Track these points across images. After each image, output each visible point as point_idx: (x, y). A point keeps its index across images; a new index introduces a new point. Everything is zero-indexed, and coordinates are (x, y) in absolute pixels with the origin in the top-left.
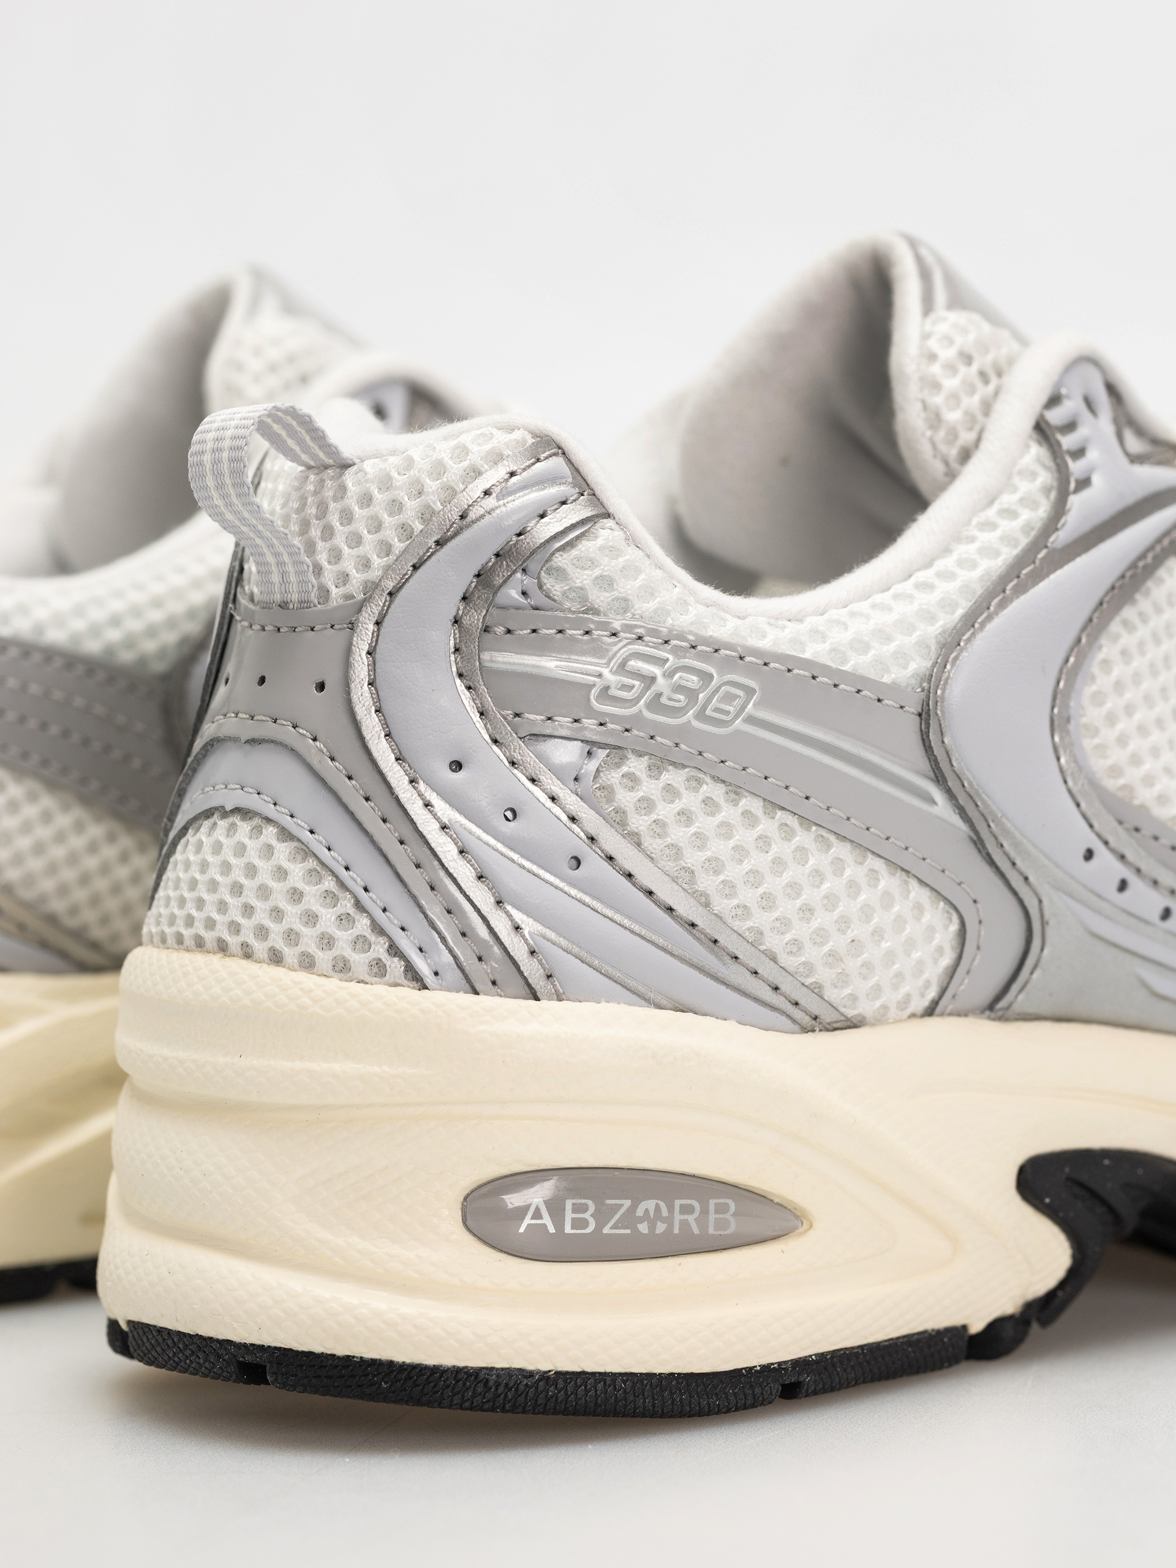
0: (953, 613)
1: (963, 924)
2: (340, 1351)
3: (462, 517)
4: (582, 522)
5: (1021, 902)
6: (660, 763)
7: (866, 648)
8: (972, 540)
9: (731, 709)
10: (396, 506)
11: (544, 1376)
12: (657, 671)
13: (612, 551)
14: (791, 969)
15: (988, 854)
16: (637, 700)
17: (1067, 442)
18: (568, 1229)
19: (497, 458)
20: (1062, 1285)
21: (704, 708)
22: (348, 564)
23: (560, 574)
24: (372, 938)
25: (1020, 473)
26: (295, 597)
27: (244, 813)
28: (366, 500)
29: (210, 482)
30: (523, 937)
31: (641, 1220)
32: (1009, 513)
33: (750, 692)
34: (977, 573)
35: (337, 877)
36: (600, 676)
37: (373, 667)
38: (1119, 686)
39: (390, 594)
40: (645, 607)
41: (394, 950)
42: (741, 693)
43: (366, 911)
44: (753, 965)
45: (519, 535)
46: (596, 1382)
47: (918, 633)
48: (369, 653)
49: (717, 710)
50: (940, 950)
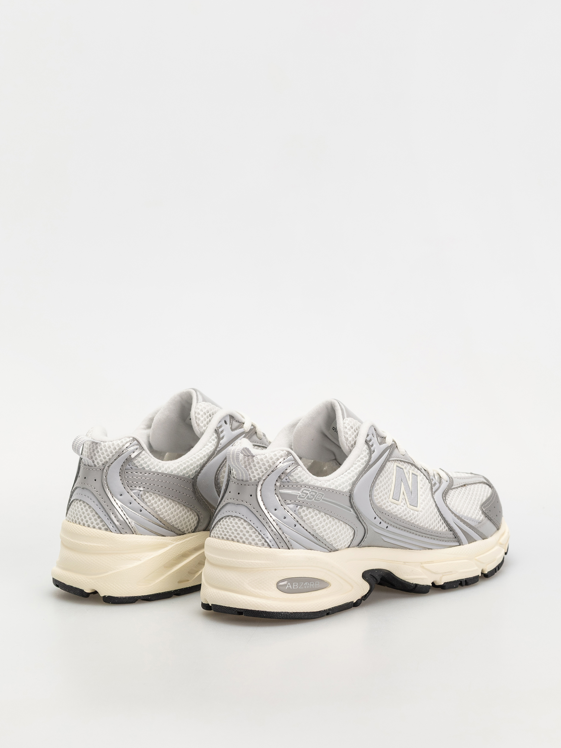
0: (354, 478)
1: (355, 531)
2: (257, 610)
3: (276, 467)
4: (296, 467)
5: (364, 527)
6: (308, 508)
7: (341, 485)
8: (356, 464)
9: (320, 498)
10: (264, 464)
11: (291, 613)
12: (308, 492)
13: (300, 472)
14: (328, 541)
15: (359, 519)
16: (305, 497)
17: (370, 443)
18: (294, 588)
19: (281, 457)
20: (368, 593)
21: (316, 498)
22: (255, 474)
23: (292, 476)
24: (262, 539)
25: (363, 451)
26: (245, 479)
27: (237, 517)
28: (258, 463)
29: (231, 460)
30: (287, 539)
31: (305, 586)
32: (362, 459)
33: (323, 495)
34: (358, 470)
35: (255, 529)
36: (299, 493)
37: (261, 493)
38: (380, 488)
39: (264, 480)
40: (306, 481)
41: (266, 541)
42: (321, 495)
43: (260, 535)
44: (322, 541)
45: (286, 470)
46: (299, 614)
47: (349, 482)
48: (260, 490)
49: (318, 498)
50: (351, 536)
